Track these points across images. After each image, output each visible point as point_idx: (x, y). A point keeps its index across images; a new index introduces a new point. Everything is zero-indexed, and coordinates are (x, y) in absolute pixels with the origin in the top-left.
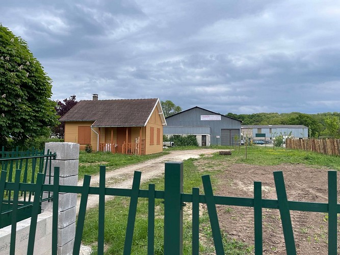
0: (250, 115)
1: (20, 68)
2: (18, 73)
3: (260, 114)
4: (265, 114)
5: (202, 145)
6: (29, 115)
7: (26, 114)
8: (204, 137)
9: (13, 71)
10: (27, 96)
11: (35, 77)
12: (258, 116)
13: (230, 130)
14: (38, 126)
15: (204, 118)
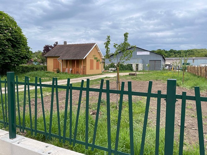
0: (186, 51)
1: (6, 32)
2: (4, 34)
3: (193, 50)
4: (197, 49)
5: (136, 70)
6: (12, 54)
7: (10, 54)
8: (137, 65)
9: (2, 34)
10: (11, 45)
11: (15, 35)
12: (192, 51)
13: (155, 61)
14: (18, 59)
15: (139, 53)
